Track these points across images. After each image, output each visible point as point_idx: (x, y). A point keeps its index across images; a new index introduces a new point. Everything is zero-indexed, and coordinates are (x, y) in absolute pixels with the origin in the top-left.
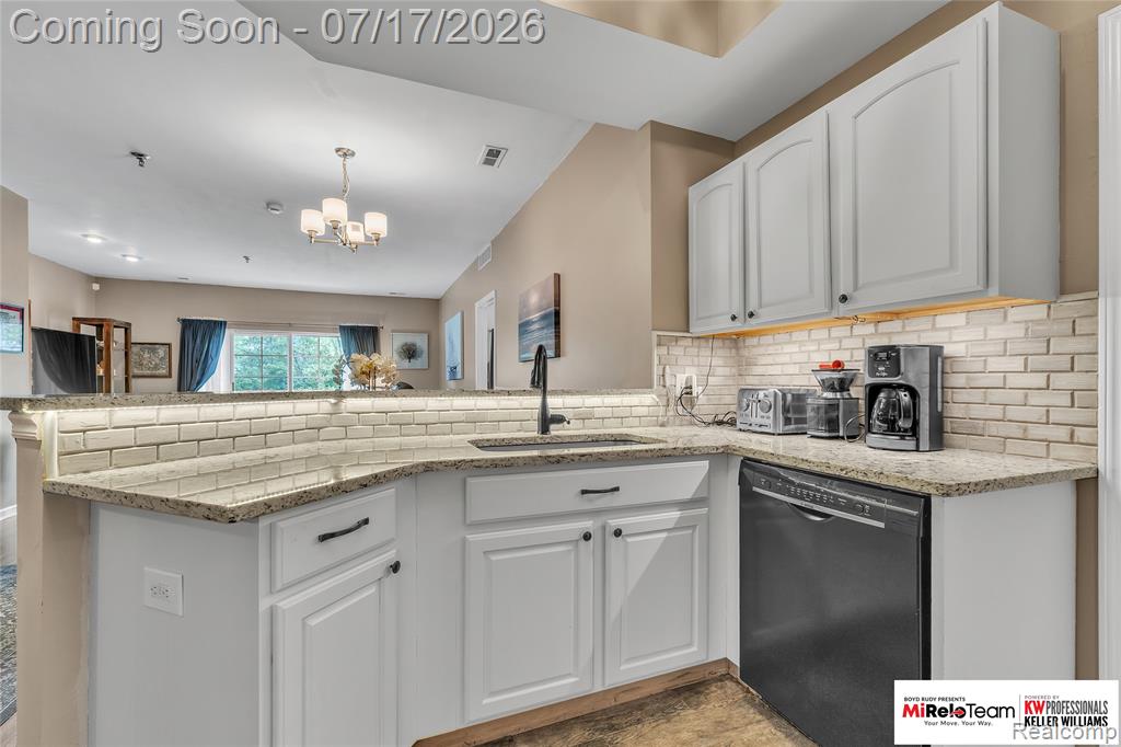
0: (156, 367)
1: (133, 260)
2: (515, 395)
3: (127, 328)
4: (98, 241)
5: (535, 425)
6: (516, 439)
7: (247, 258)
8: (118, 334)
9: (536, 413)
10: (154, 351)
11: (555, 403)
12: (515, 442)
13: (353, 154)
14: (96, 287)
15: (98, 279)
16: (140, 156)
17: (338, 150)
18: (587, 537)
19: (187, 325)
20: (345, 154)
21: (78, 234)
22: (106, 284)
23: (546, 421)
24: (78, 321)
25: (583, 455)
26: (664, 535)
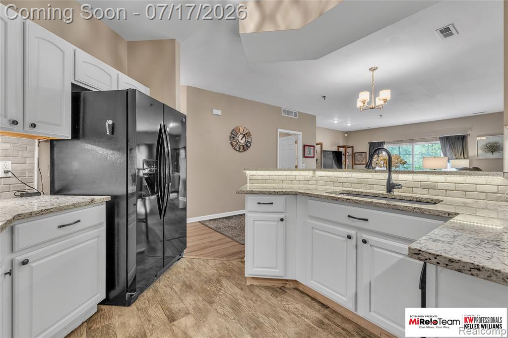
0: (362, 161)
1: (349, 125)
2: (378, 172)
3: (352, 147)
4: (337, 122)
5: (384, 188)
6: (368, 193)
7: (381, 116)
8: (349, 150)
9: (385, 182)
10: (361, 155)
11: (396, 178)
12: (368, 194)
13: (377, 68)
14: (346, 135)
15: (347, 132)
16: (324, 97)
17: (370, 69)
18: (349, 237)
19: (371, 144)
20: (373, 70)
21: (332, 121)
22: (349, 134)
23: (390, 187)
24: (339, 147)
25: (348, 199)
26: (401, 257)
